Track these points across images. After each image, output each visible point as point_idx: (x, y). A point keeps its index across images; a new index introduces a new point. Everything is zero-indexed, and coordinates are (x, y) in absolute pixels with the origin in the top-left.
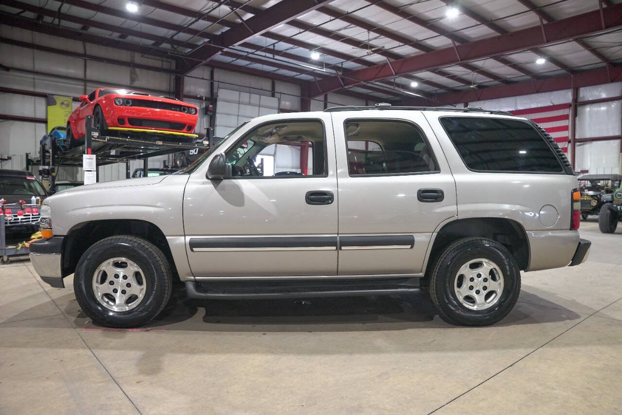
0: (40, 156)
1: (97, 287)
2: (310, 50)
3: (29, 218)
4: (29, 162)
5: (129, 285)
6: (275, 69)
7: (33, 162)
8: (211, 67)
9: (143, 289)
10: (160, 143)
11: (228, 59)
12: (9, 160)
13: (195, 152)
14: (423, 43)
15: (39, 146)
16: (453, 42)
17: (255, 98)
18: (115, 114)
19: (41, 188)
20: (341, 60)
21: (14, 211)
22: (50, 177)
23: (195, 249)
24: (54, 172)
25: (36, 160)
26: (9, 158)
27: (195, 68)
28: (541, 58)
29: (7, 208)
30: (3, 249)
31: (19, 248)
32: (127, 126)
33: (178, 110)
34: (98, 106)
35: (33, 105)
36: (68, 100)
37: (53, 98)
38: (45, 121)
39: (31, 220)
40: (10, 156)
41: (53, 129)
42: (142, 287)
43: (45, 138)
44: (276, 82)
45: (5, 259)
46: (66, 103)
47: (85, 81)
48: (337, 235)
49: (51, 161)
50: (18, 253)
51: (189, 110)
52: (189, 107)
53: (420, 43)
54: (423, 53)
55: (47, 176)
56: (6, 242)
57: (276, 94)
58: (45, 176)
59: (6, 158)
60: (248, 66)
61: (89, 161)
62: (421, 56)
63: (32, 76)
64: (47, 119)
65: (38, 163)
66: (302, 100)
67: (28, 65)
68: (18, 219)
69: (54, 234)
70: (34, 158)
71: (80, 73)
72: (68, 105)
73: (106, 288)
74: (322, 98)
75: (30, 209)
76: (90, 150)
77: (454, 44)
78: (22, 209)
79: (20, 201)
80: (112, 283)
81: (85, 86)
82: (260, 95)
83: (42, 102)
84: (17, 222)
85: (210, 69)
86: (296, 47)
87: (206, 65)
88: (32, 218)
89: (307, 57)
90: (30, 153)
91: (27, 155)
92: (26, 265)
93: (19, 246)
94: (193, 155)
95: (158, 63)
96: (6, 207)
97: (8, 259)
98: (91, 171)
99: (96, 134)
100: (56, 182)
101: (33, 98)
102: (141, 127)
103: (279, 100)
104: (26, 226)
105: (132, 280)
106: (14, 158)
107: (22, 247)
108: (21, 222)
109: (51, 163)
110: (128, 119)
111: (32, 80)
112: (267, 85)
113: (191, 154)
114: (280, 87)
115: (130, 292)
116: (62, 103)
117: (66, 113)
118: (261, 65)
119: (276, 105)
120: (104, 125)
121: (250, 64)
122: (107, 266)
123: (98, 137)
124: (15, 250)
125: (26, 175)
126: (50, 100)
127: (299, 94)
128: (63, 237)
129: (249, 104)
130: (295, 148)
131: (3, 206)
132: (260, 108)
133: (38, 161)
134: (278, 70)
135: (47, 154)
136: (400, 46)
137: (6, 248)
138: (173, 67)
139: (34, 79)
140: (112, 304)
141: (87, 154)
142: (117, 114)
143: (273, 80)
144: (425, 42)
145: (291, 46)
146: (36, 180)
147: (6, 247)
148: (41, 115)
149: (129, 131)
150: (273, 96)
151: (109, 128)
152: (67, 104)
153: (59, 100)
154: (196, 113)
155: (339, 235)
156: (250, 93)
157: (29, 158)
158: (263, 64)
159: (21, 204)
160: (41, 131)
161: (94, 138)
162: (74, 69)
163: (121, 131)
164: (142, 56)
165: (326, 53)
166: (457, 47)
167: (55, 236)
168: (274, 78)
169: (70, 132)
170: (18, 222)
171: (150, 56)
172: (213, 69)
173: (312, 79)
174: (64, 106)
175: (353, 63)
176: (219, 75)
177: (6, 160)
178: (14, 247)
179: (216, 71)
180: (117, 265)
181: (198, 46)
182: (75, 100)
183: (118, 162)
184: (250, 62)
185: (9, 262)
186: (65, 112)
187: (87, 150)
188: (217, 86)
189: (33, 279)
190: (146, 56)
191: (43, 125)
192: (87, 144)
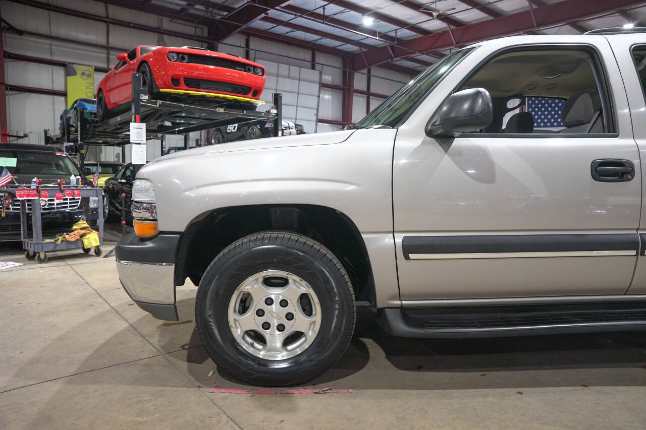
0: (61, 133)
1: (235, 320)
2: (362, 15)
3: (67, 203)
4: (48, 139)
5: (290, 316)
6: (317, 37)
7: (52, 139)
8: (247, 35)
9: (314, 322)
10: (222, 110)
11: (267, 25)
12: (25, 138)
13: (234, 129)
14: (492, 7)
15: (58, 121)
16: (530, 4)
17: (295, 70)
18: (169, 73)
19: (75, 167)
20: (395, 27)
21: (52, 193)
22: (78, 154)
23: (412, 256)
24: (83, 149)
25: (56, 138)
26: (26, 136)
27: (231, 35)
28: (629, 22)
29: (43, 190)
30: (39, 244)
31: (59, 242)
32: (183, 88)
33: (243, 69)
34: (145, 64)
35: (50, 76)
36: (89, 69)
37: (73, 68)
38: (64, 94)
39: (68, 205)
40: (27, 133)
41: (76, 102)
42: (313, 319)
43: (66, 112)
44: (317, 53)
45: (42, 256)
46: (87, 73)
47: (108, 48)
48: (635, 232)
49: (79, 136)
50: (58, 248)
51: (254, 70)
52: (255, 67)
53: (489, 6)
54: (492, 18)
55: (74, 153)
56: (43, 233)
57: (317, 65)
58: (72, 153)
59: (23, 135)
60: (287, 35)
61: (137, 130)
62: (490, 21)
63: (48, 42)
64: (67, 91)
65: (59, 141)
66: (344, 73)
67: (43, 29)
68: (53, 204)
69: (161, 229)
70: (54, 136)
71: (102, 40)
72: (89, 76)
73: (250, 321)
74: (365, 71)
75: (70, 192)
76: (138, 117)
77: (531, 6)
78: (62, 191)
79: (59, 181)
80: (260, 313)
81: (108, 54)
82: (300, 67)
83: (60, 72)
84: (52, 209)
85: (245, 37)
86: (347, 10)
87: (242, 33)
88: (70, 203)
89: (357, 23)
90: (49, 130)
91: (46, 132)
92: (69, 265)
93: (58, 239)
94: (232, 132)
95: (189, 29)
96: (42, 188)
97: (45, 256)
98: (140, 144)
99: (145, 97)
100: (85, 162)
101: (50, 67)
102: (199, 90)
103: (321, 73)
104: (61, 213)
105: (294, 307)
106: (30, 136)
107: (62, 241)
108: (57, 208)
109: (79, 139)
110: (184, 78)
111: (49, 47)
112: (308, 56)
113: (228, 131)
114: (320, 58)
115: (291, 327)
116: (83, 74)
117: (87, 85)
118: (303, 33)
119: (317, 78)
120: (154, 86)
121: (290, 32)
122: (252, 285)
123: (148, 101)
124: (54, 244)
125: (54, 151)
126: (68, 69)
127: (342, 67)
128: (178, 236)
129: (289, 77)
130: (336, 127)
131: (37, 187)
132: (301, 82)
133: (57, 139)
134: (320, 39)
135: (73, 129)
136: (467, 10)
137: (43, 242)
138: (206, 34)
139: (51, 45)
140: (260, 347)
141: (135, 122)
142: (171, 73)
143: (313, 51)
144: (496, 5)
145: (342, 9)
146: (67, 157)
147: (43, 240)
148: (59, 86)
149: (185, 94)
150: (313, 68)
151: (161, 90)
152: (89, 74)
153: (79, 69)
154: (263, 75)
155: (639, 232)
156: (289, 64)
157: (48, 135)
158: (306, 32)
159: (60, 184)
160: (60, 105)
161: (143, 102)
162: (94, 34)
163: (174, 94)
164: (171, 21)
165: (379, 19)
166: (534, 10)
167: (161, 232)
168: (314, 48)
169: (103, 103)
170: (54, 208)
171: (179, 21)
172: (248, 37)
173: (358, 51)
174: (85, 77)
175: (407, 31)
176: (255, 44)
177: (22, 137)
178: (53, 240)
179: (252, 39)
180: (269, 282)
181: (235, 9)
182: (97, 70)
183: (152, 139)
184: (291, 29)
185: (46, 260)
186: (87, 83)
187: (135, 117)
188: (253, 57)
189: (86, 286)
190: (174, 20)
191: (62, 98)
192: (135, 110)
